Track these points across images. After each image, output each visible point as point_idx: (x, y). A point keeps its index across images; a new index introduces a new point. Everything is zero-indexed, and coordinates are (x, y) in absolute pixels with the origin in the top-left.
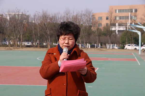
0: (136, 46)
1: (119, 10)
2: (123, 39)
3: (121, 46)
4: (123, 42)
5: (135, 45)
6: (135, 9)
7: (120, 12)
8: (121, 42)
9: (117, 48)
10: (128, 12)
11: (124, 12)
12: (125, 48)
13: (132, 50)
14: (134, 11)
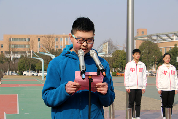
0: (34, 72)
1: (13, 39)
2: (20, 66)
3: (18, 72)
4: (21, 69)
5: (32, 72)
6: (28, 39)
7: (14, 41)
8: (18, 69)
9: (15, 74)
10: (22, 41)
11: (18, 41)
12: (23, 74)
13: (30, 76)
14: (27, 40)
